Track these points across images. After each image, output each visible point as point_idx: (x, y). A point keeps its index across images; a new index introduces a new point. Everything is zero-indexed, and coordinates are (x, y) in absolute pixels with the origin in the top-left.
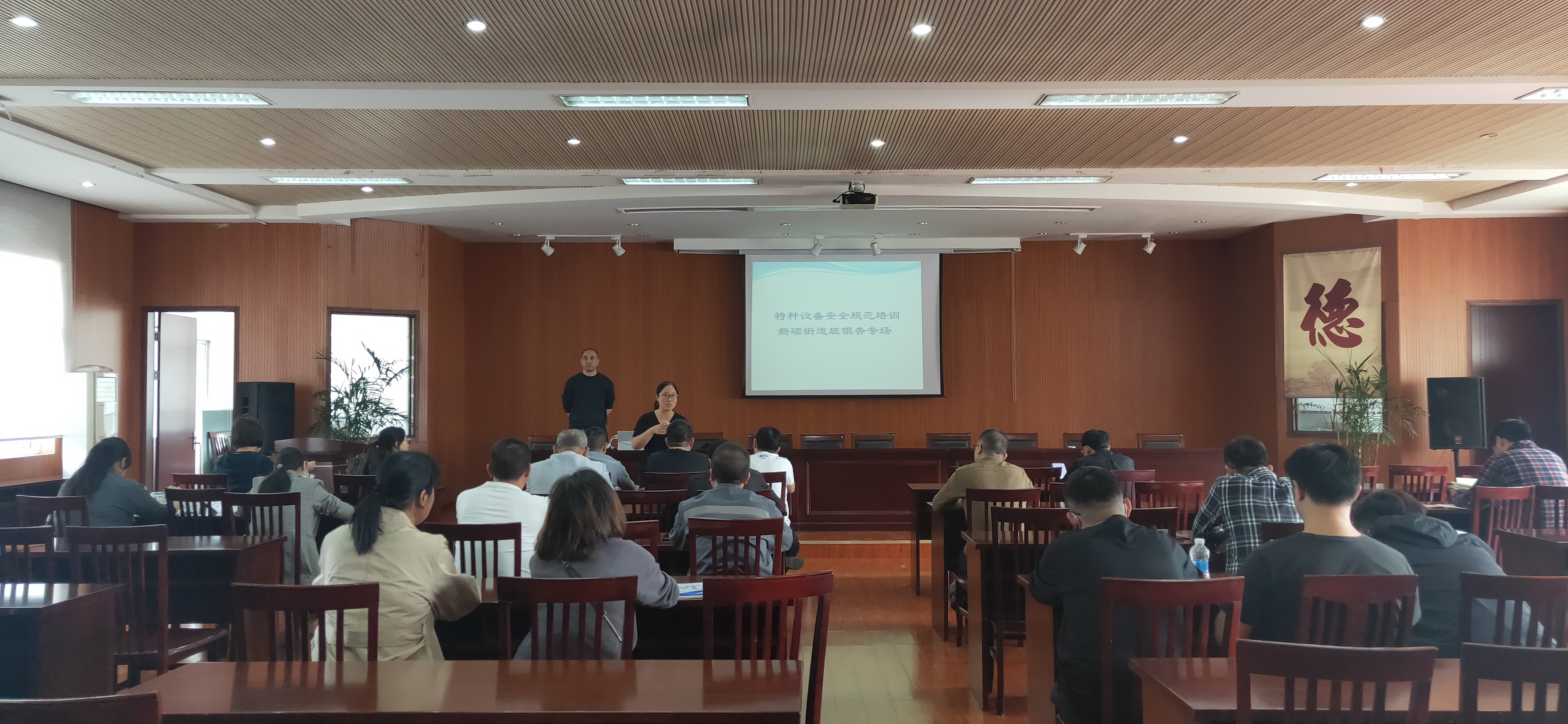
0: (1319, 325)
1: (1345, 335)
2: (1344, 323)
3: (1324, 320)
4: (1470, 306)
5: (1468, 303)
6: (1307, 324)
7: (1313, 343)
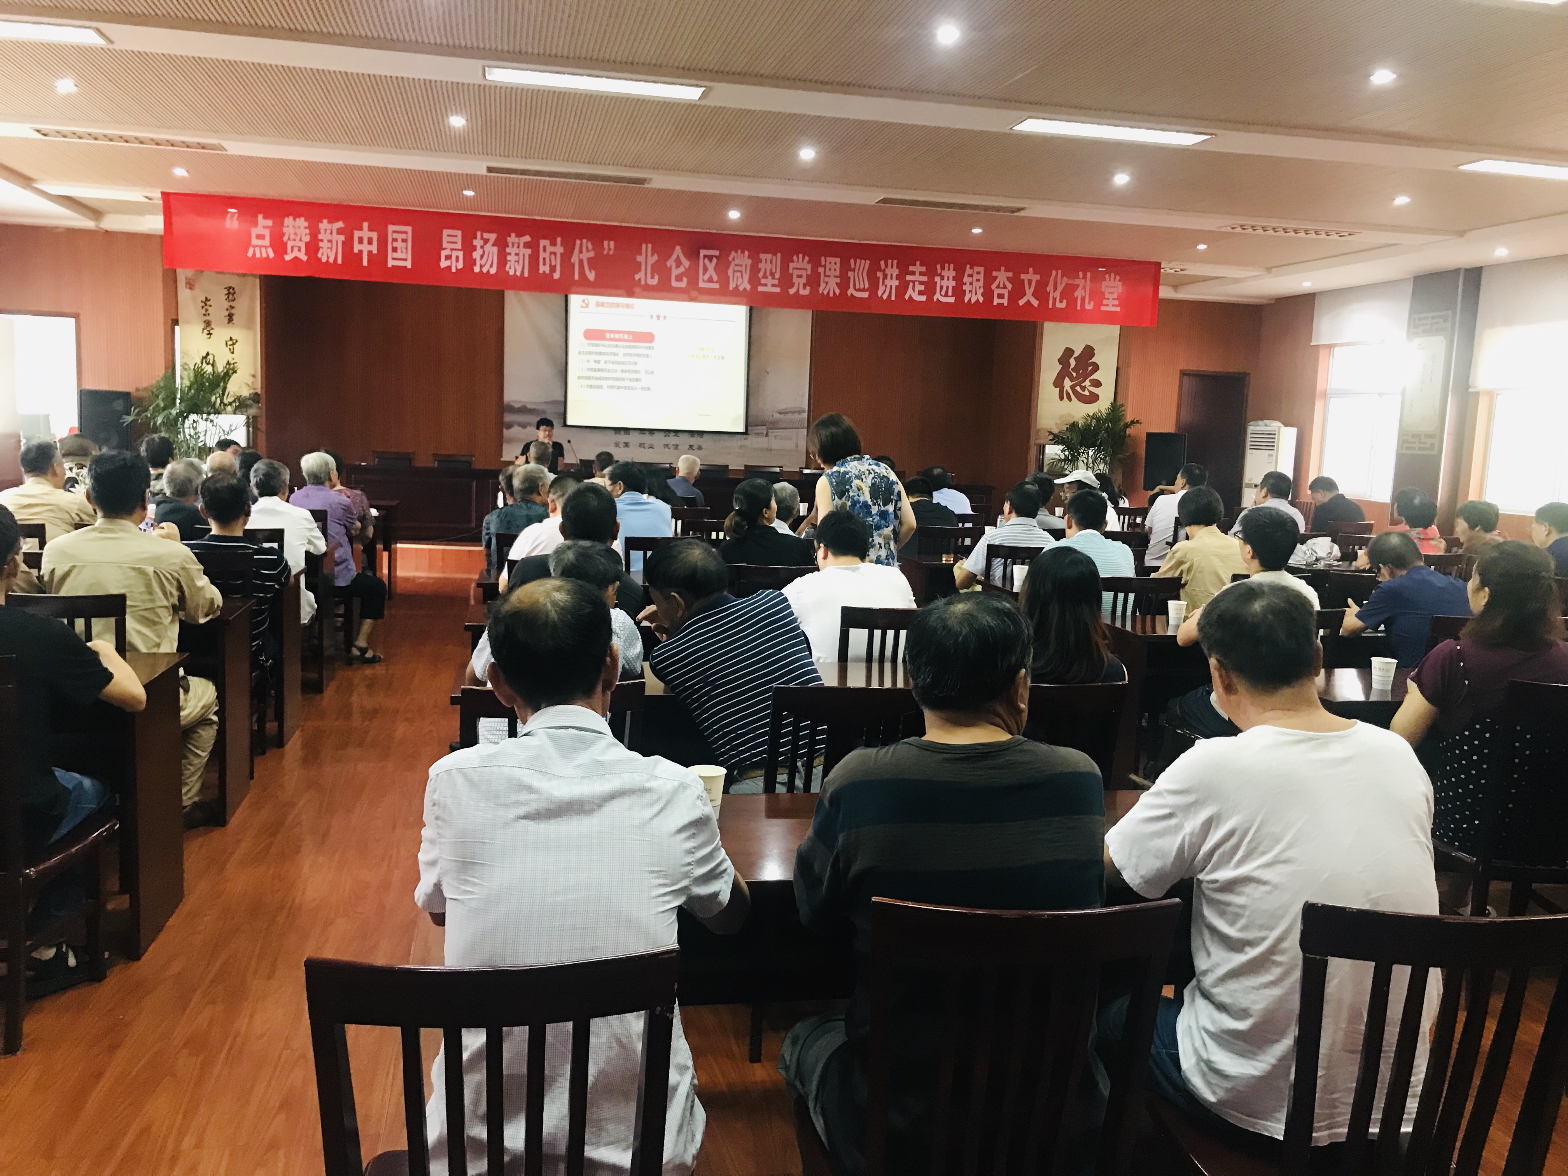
0: (1067, 383)
1: (1086, 393)
2: (1087, 383)
3: (1072, 380)
4: (1184, 373)
5: (1181, 371)
6: (1058, 383)
7: (1061, 398)
